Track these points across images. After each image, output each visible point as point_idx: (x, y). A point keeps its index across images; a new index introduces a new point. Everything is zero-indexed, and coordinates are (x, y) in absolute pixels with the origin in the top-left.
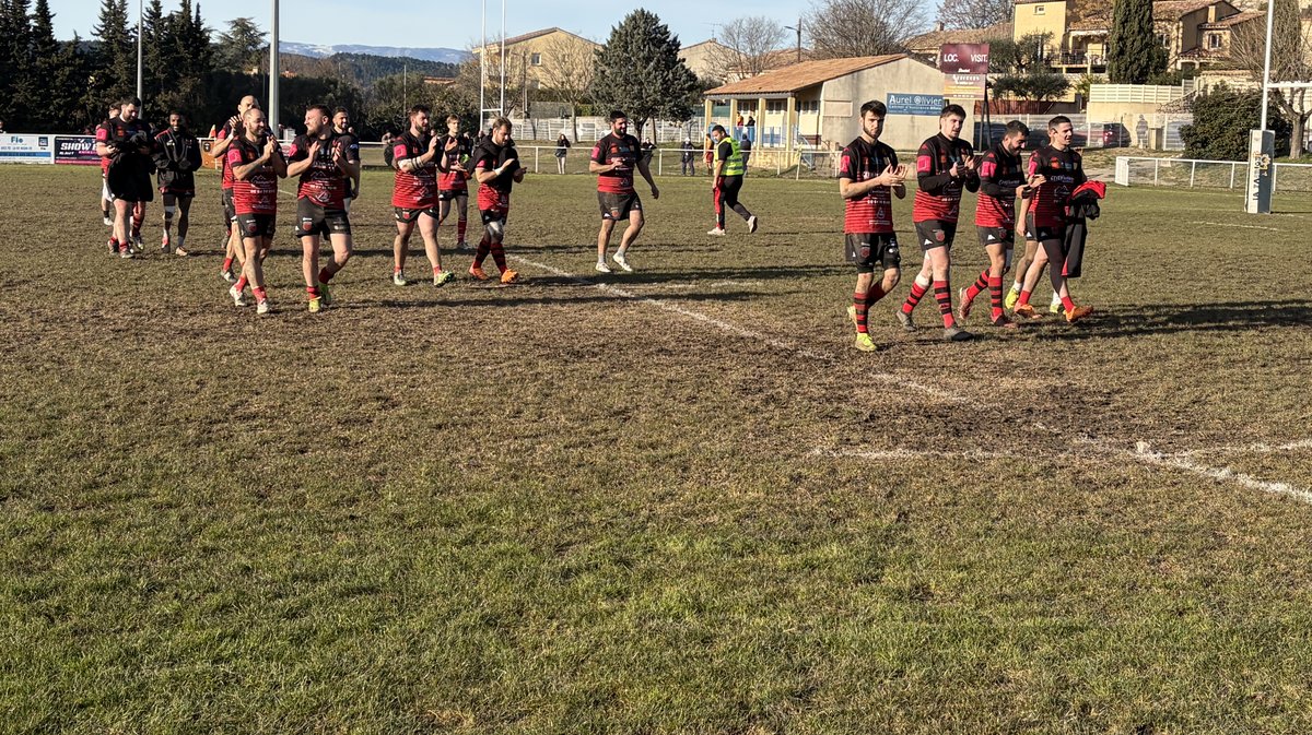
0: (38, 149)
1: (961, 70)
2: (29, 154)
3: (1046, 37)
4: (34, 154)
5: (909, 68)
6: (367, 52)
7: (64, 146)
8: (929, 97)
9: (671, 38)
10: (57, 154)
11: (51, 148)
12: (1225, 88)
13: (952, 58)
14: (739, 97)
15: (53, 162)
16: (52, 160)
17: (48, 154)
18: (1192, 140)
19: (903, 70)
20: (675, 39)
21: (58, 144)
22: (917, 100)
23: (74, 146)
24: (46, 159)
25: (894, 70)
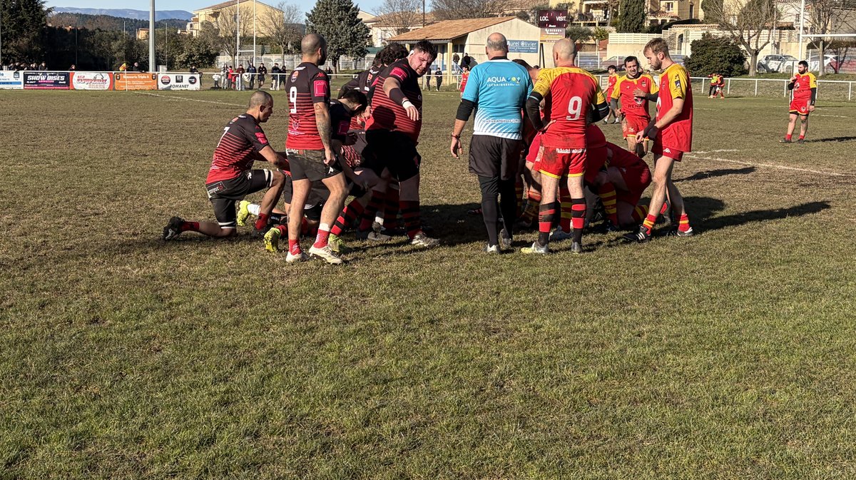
0: (14, 80)
1: (550, 26)
2: (7, 83)
3: (571, 5)
4: (11, 83)
5: (518, 24)
6: (79, 12)
7: (30, 78)
8: (529, 42)
9: (354, 6)
10: (25, 83)
11: (21, 79)
12: (709, 35)
13: (545, 19)
14: (411, 42)
15: (22, 88)
16: (22, 86)
17: (20, 83)
18: (691, 66)
19: (514, 26)
20: (357, 7)
21: (26, 76)
22: (523, 44)
23: (36, 78)
24: (19, 86)
25: (509, 26)
